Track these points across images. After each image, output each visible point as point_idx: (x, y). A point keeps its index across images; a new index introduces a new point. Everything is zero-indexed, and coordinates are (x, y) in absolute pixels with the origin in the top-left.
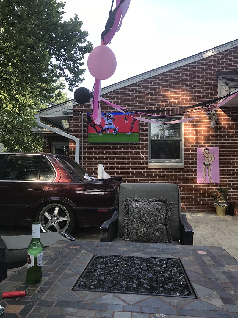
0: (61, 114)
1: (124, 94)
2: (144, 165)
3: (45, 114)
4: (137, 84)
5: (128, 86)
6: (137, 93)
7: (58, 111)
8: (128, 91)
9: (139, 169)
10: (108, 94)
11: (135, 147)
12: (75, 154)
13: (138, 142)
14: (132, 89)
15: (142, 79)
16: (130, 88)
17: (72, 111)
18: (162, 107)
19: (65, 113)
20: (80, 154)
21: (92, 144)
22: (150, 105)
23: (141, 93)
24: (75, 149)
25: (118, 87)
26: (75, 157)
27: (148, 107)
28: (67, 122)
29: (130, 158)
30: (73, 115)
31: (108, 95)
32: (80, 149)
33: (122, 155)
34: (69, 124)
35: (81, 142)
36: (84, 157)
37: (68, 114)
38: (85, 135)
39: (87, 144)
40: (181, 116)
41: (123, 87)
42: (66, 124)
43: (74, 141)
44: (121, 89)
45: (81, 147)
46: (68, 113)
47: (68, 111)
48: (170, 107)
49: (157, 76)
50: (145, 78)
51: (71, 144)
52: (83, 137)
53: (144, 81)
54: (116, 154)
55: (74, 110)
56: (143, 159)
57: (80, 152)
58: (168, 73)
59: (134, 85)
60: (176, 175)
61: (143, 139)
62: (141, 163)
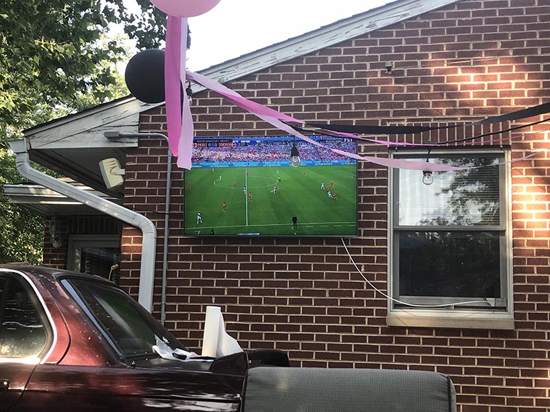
0: (97, 141)
1: (309, 77)
2: (374, 317)
3: (46, 139)
4: (353, 44)
5: (322, 51)
6: (350, 75)
7: (89, 131)
8: (323, 68)
9: (358, 330)
10: (255, 76)
11: (342, 251)
12: (138, 274)
13: (354, 237)
14: (334, 60)
15: (369, 30)
16: (330, 58)
17: (134, 131)
18: (435, 119)
19: (112, 138)
20: (158, 274)
21: (197, 240)
22: (395, 114)
23: (365, 74)
24: (139, 258)
25: (290, 53)
26: (138, 282)
27: (389, 121)
28: (118, 167)
29: (327, 290)
30: (139, 143)
31: (257, 81)
32: (158, 257)
33: (300, 279)
34: (123, 172)
35: (159, 233)
36: (169, 282)
37: (122, 140)
38: (176, 208)
39: (182, 241)
40: (501, 149)
41: (305, 55)
42: (113, 174)
43: (138, 230)
44: (297, 59)
45: (159, 249)
46: (121, 136)
47: (123, 131)
48: (462, 119)
49: (419, 20)
50: (380, 25)
51: (129, 241)
52: (167, 216)
53: (373, 33)
54: (279, 276)
55: (141, 127)
56: (371, 294)
57: (158, 266)
58: (456, 10)
59: (342, 48)
60: (485, 352)
61: (371, 225)
62: (365, 307)
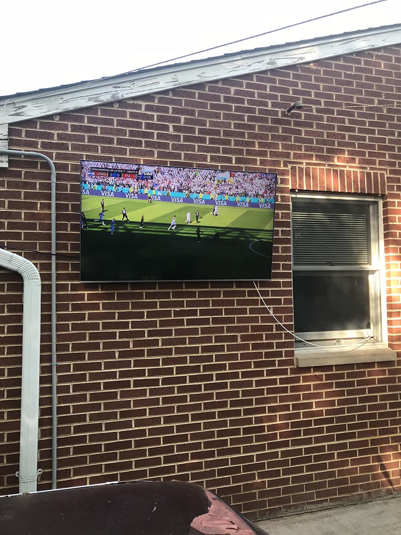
1: (213, 106)
2: (284, 358)
4: (255, 78)
5: (225, 81)
6: (253, 111)
8: (226, 99)
9: (269, 373)
10: (154, 98)
12: (20, 329)
14: (237, 92)
15: (270, 67)
16: (233, 89)
17: (2, 146)
23: (268, 112)
25: (193, 77)
27: (290, 162)
29: (239, 335)
30: (10, 162)
31: (156, 103)
32: (45, 308)
33: (211, 325)
35: (45, 277)
36: (60, 337)
38: (65, 247)
39: (74, 287)
41: (208, 82)
43: (15, 275)
44: (200, 86)
45: (46, 298)
49: (312, 66)
50: (280, 64)
52: (54, 258)
53: (273, 71)
54: (190, 322)
55: (11, 143)
56: (279, 336)
57: (45, 318)
58: (341, 62)
59: (244, 82)
60: (373, 382)
61: (279, 267)
62: (275, 350)
